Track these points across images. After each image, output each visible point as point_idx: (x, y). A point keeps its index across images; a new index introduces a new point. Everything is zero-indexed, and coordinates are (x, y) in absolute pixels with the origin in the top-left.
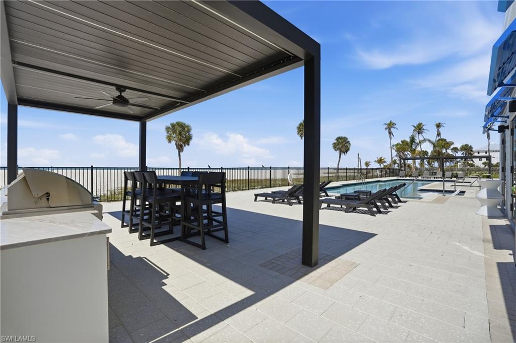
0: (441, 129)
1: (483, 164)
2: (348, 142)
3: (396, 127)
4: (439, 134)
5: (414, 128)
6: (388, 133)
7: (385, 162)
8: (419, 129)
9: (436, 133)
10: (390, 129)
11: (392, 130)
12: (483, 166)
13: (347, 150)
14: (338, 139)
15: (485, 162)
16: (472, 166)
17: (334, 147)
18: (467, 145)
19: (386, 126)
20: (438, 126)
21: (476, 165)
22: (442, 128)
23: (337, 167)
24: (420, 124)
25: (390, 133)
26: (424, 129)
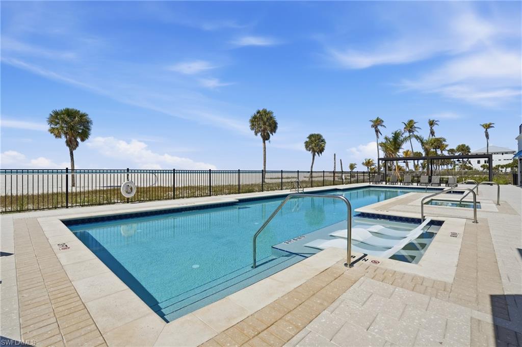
0: (435, 128)
1: (481, 167)
2: (323, 141)
3: (383, 124)
4: (432, 133)
5: (405, 126)
6: (374, 131)
7: (373, 164)
8: (410, 126)
9: (430, 131)
10: (376, 127)
11: (379, 127)
12: (482, 169)
13: (321, 150)
14: (311, 136)
15: (484, 165)
16: (470, 169)
17: (307, 147)
18: (463, 146)
19: (372, 123)
20: (432, 123)
21: (474, 168)
22: (435, 126)
23: (310, 170)
24: (411, 121)
25: (377, 131)
26: (415, 127)
